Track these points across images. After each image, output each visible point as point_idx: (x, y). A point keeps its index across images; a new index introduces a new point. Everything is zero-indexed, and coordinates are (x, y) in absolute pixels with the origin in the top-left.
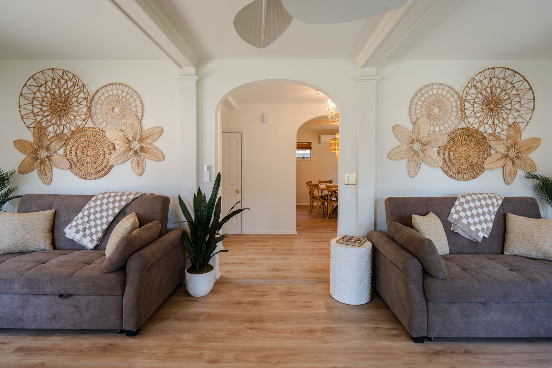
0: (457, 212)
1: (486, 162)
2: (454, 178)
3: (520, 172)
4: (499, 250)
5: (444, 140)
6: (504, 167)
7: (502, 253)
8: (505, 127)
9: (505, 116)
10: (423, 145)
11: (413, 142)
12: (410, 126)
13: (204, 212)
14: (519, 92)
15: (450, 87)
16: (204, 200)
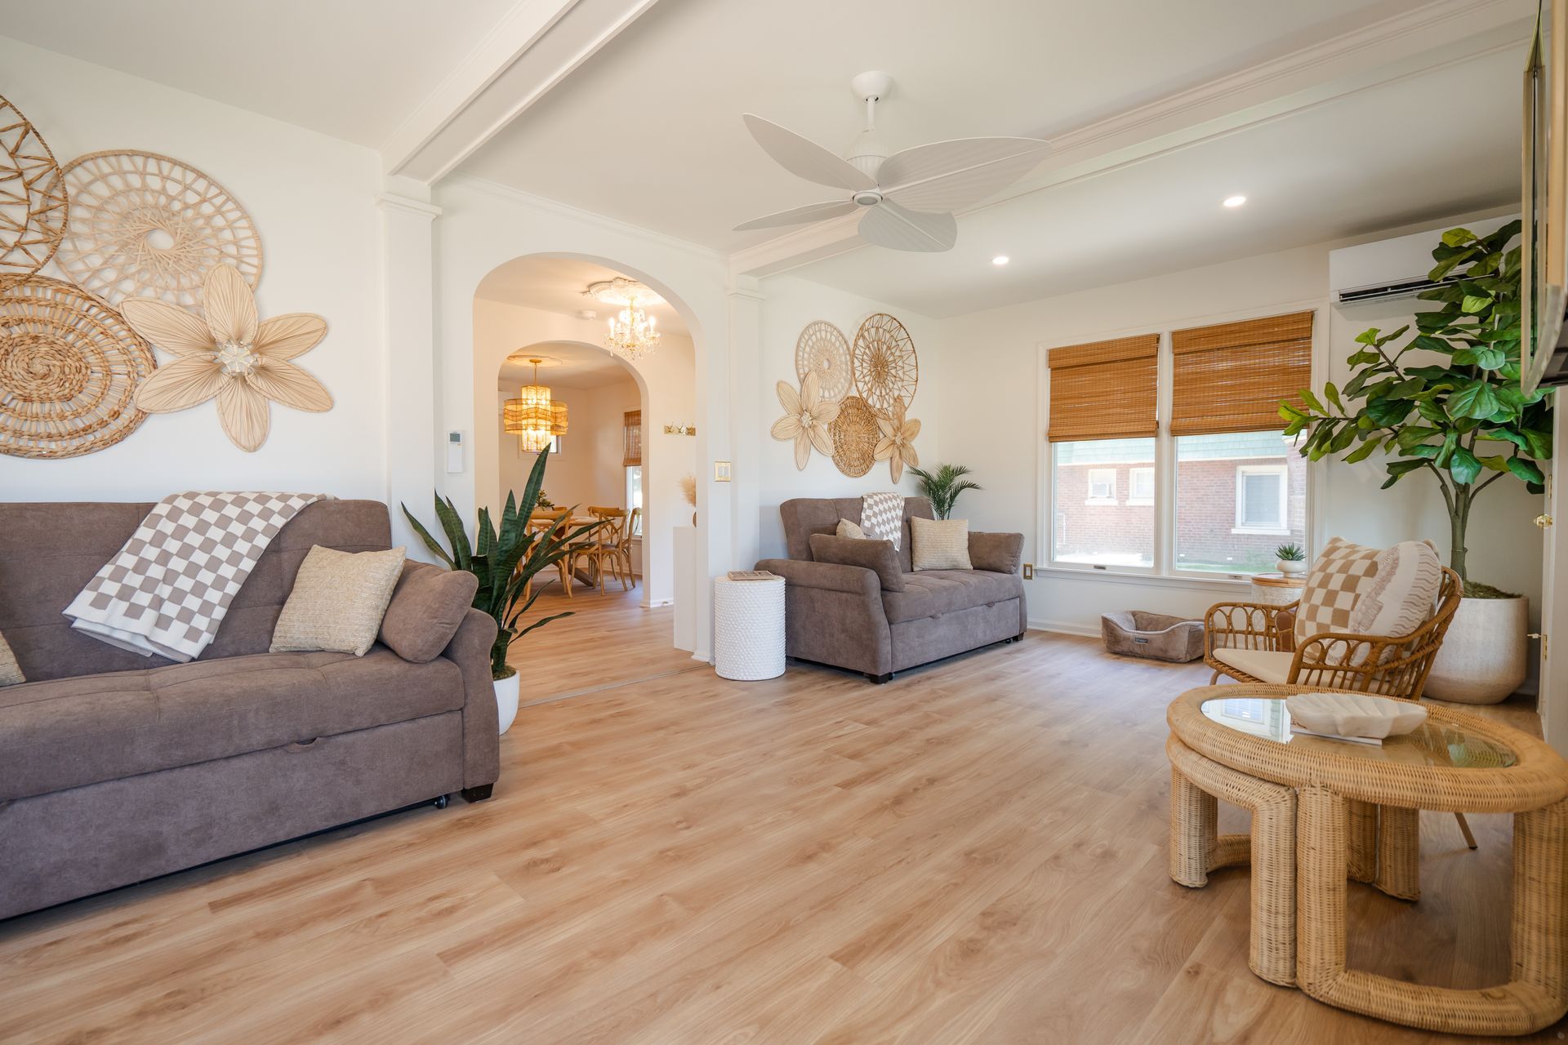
0: (868, 518)
1: (877, 450)
2: (846, 474)
3: (906, 468)
4: (909, 569)
5: (835, 411)
6: (891, 458)
7: (912, 571)
8: (892, 401)
9: (891, 385)
10: (814, 418)
11: (802, 412)
12: (797, 386)
13: (506, 534)
14: (903, 353)
15: (839, 332)
16: (511, 507)
